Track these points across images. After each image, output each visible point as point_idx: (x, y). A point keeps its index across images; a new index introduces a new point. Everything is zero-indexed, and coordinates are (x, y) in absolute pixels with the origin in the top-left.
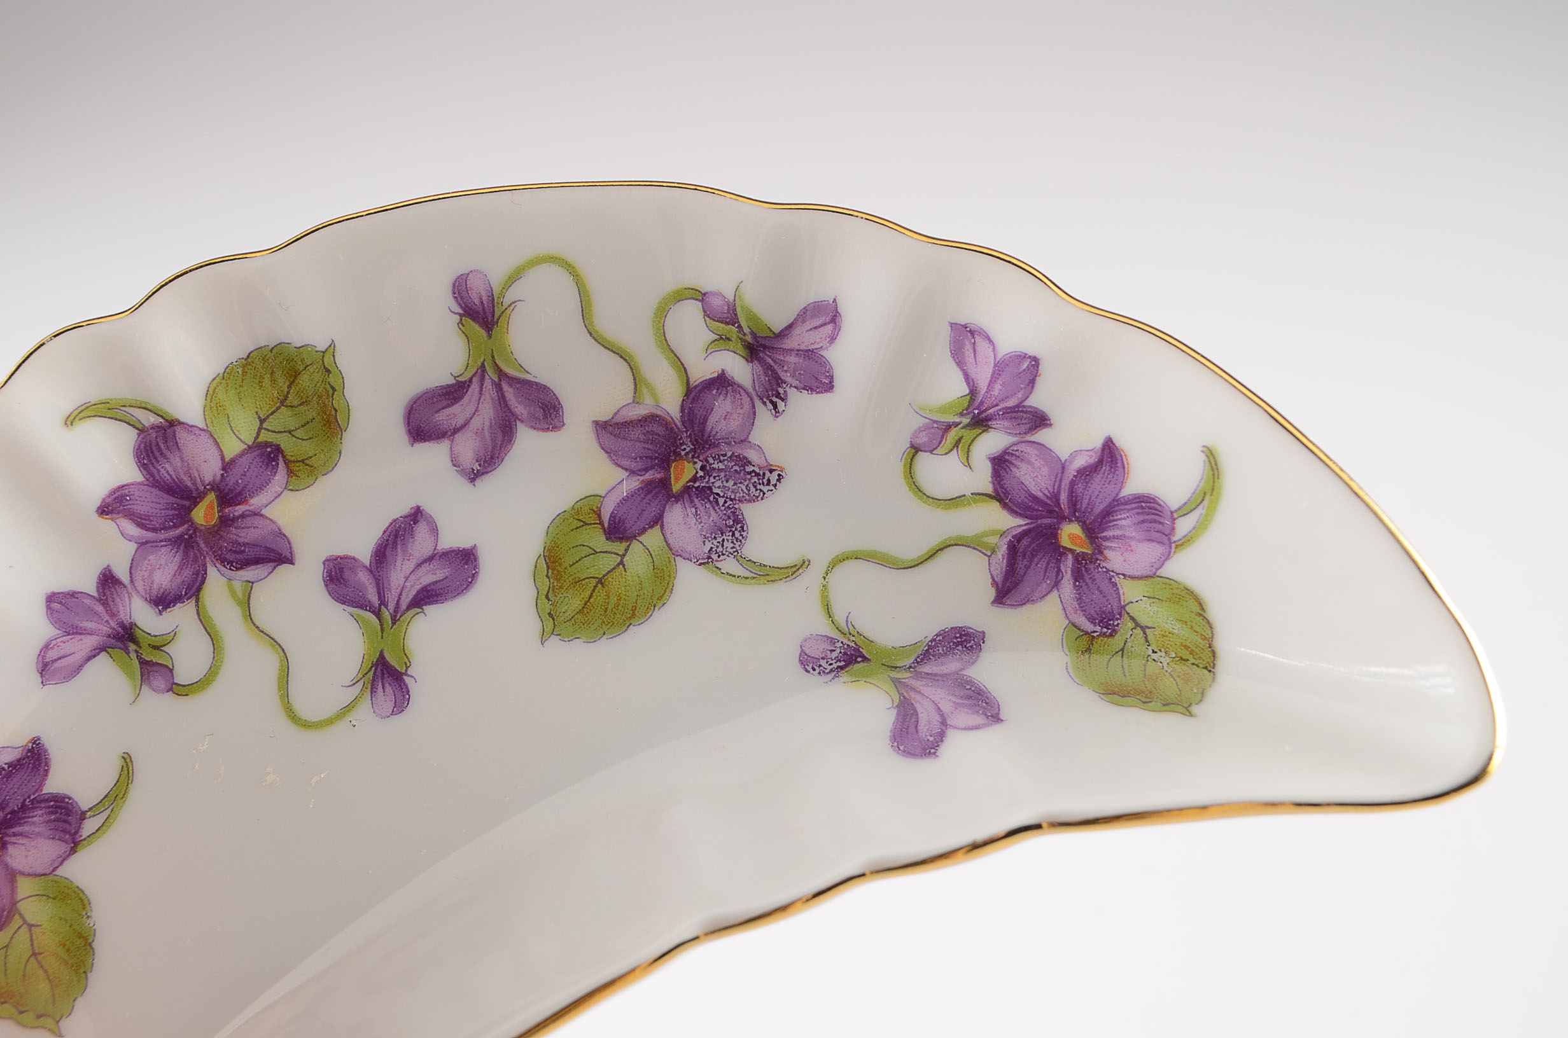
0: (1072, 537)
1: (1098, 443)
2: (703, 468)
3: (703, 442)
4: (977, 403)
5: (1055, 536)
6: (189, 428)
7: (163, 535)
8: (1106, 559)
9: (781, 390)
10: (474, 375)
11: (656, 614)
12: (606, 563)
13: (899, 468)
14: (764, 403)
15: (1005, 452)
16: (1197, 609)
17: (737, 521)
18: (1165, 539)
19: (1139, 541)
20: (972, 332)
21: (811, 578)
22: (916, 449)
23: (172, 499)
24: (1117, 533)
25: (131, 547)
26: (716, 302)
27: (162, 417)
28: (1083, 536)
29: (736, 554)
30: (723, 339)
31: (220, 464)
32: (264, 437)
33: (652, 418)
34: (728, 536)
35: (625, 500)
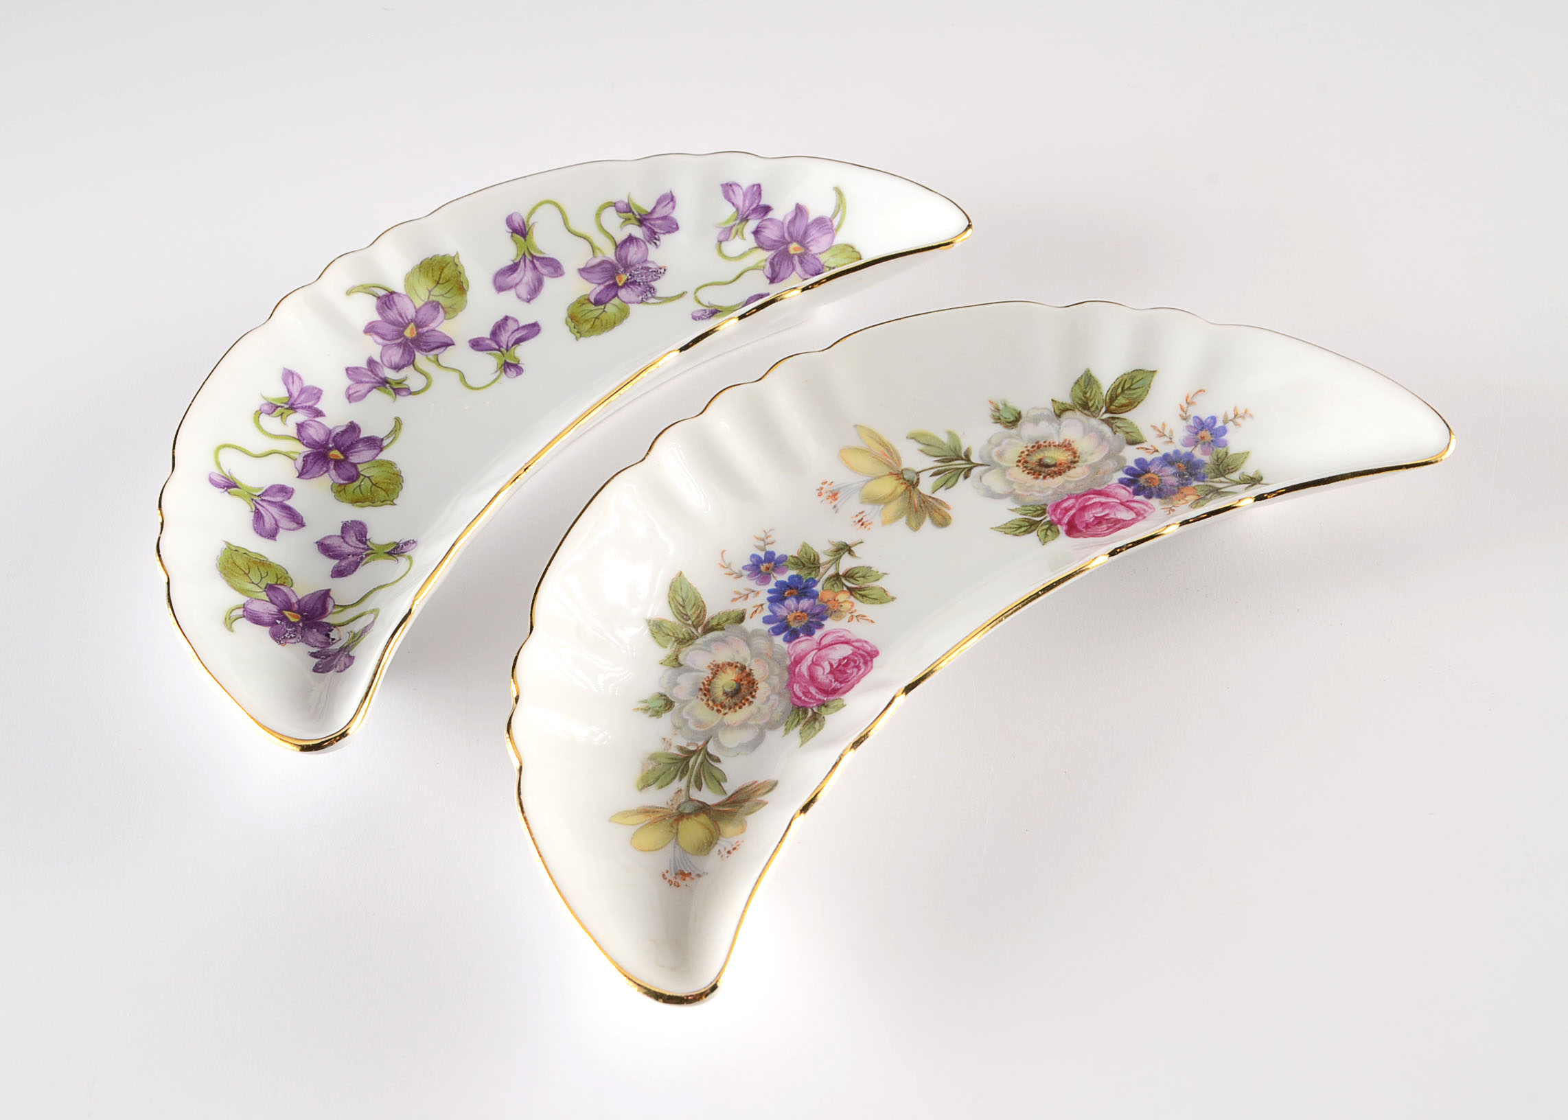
0: (795, 249)
1: (793, 208)
2: (630, 275)
3: (627, 267)
4: (740, 212)
5: (788, 252)
6: (399, 295)
7: (393, 342)
8: (810, 251)
9: (656, 236)
10: (521, 259)
11: (625, 321)
12: (596, 314)
13: (715, 252)
14: (651, 244)
15: (758, 227)
16: (851, 250)
17: (650, 288)
18: (831, 230)
19: (821, 237)
20: (731, 185)
21: (690, 296)
22: (720, 242)
23: (395, 328)
24: (812, 238)
25: (380, 348)
26: (620, 205)
27: (386, 290)
28: (799, 246)
29: (653, 297)
30: (627, 219)
31: (414, 310)
32: (432, 298)
33: (603, 262)
34: (648, 293)
35: (598, 294)
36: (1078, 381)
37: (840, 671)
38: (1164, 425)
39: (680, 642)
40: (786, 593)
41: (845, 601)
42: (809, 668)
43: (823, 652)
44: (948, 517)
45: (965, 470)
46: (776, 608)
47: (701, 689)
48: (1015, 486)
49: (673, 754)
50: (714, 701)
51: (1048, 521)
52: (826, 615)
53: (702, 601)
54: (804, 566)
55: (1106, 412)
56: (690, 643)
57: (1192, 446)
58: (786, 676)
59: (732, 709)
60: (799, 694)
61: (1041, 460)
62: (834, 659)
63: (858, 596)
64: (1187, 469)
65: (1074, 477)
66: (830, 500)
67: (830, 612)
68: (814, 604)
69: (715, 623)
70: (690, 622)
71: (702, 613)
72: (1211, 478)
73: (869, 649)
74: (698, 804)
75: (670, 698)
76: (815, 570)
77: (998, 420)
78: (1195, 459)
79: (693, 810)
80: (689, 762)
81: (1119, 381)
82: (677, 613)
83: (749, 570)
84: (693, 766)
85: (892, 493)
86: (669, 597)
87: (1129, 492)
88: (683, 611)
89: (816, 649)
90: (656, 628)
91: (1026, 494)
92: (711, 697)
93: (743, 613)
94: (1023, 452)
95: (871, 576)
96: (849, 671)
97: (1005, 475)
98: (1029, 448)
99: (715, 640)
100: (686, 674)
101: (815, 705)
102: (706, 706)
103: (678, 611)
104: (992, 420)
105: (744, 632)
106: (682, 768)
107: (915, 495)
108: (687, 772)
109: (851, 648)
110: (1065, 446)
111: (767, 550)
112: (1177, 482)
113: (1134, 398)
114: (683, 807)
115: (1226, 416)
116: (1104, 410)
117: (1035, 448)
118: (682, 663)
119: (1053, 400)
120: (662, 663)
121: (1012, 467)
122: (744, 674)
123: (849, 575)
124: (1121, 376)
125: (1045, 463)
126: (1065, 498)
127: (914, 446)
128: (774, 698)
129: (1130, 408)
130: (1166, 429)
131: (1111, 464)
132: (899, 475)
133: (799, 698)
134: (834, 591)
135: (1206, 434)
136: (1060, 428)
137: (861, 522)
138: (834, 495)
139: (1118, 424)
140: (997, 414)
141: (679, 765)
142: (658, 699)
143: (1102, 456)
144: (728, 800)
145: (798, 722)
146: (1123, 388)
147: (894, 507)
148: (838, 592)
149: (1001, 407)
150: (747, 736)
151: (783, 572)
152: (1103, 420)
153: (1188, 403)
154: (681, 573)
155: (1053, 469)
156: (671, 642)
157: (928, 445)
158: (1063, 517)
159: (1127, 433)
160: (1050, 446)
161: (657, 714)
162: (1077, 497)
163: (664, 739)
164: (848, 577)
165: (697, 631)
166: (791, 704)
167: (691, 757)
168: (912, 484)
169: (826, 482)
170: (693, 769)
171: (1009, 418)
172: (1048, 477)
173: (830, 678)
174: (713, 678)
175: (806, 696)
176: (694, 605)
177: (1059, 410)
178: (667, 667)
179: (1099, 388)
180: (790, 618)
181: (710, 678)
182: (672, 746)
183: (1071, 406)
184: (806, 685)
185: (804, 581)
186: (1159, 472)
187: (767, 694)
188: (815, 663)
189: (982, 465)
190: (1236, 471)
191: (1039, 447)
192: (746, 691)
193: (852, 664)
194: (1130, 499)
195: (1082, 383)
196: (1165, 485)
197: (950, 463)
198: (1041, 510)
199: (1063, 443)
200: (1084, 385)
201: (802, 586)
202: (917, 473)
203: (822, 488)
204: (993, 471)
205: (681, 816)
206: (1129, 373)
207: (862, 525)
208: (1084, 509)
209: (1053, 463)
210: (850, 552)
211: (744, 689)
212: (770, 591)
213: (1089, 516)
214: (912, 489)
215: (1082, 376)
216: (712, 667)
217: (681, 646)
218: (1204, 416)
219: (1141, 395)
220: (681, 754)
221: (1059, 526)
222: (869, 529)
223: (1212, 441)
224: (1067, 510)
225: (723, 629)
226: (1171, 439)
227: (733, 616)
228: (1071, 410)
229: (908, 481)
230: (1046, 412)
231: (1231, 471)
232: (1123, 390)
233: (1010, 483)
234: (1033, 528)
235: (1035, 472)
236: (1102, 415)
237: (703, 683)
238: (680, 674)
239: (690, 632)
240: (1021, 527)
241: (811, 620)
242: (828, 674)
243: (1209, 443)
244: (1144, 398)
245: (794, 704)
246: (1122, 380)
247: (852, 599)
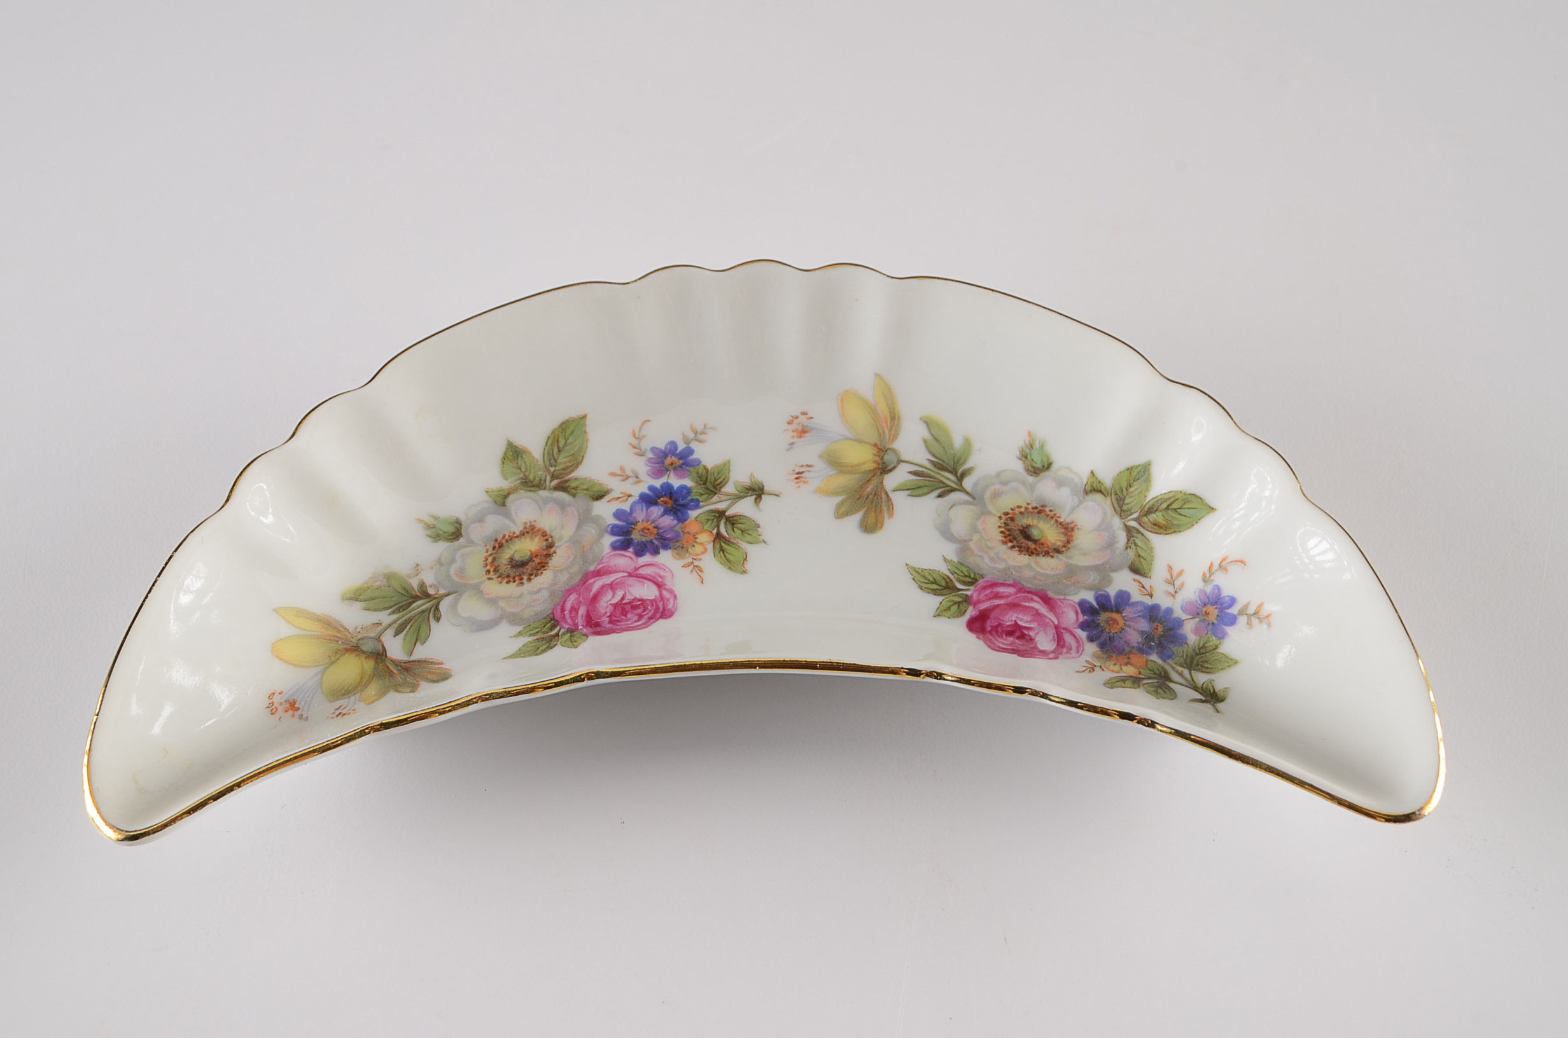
36: (1132, 468)
37: (624, 609)
38: (1181, 573)
39: (526, 482)
40: (662, 499)
41: (701, 544)
42: (603, 587)
43: (632, 580)
44: (880, 525)
45: (948, 488)
46: (638, 507)
47: (496, 540)
48: (975, 537)
49: (410, 584)
50: (494, 559)
51: (967, 596)
52: (671, 544)
53: (583, 457)
54: (705, 484)
55: (1135, 520)
56: (533, 489)
57: (1190, 614)
58: (577, 579)
59: (500, 579)
60: (568, 606)
61: (1028, 526)
62: (631, 594)
63: (718, 546)
64: (1162, 636)
65: (1040, 566)
66: (795, 434)
67: (678, 544)
68: (674, 527)
69: (573, 485)
70: (552, 469)
71: (571, 469)
72: (1176, 663)
73: (670, 606)
74: (381, 647)
75: (462, 530)
76: (709, 494)
77: (1024, 456)
78: (1180, 631)
79: (370, 650)
80: (414, 602)
81: (1171, 495)
82: (548, 453)
83: (655, 455)
84: (414, 609)
85: (857, 465)
86: (553, 432)
87: (1077, 619)
88: (555, 456)
89: (628, 572)
90: (513, 455)
91: (976, 551)
92: (496, 553)
93: (606, 492)
94: (1019, 507)
95: (750, 535)
96: (629, 616)
97: (978, 519)
98: (1030, 507)
99: (556, 501)
100: (501, 517)
101: (567, 627)
102: (483, 559)
103: (551, 452)
104: (1018, 454)
105: (588, 510)
106: (403, 603)
107: (874, 482)
108: (403, 610)
109: (657, 593)
110: (1066, 528)
111: (690, 445)
112: (1138, 643)
113: (1173, 524)
114: (365, 641)
115: (1246, 606)
116: (1135, 516)
117: (1036, 511)
118: (507, 504)
119: (1092, 472)
120: (487, 492)
121: (994, 515)
122: (545, 553)
123: (732, 521)
124: (1176, 492)
125: (1030, 533)
126: (1008, 582)
127: (922, 432)
128: (545, 594)
129: (1162, 531)
130: (1181, 577)
131: (1092, 578)
132: (881, 450)
133: (563, 610)
134: (703, 527)
135: (1213, 611)
136: (1078, 506)
137: (799, 476)
138: (803, 432)
139: (1137, 541)
140: (1027, 451)
141: (405, 598)
142: (451, 524)
143: (1092, 564)
144: (405, 663)
145: (537, 632)
146: (1168, 506)
147: (844, 480)
148: (706, 530)
149: (1037, 446)
150: (484, 613)
151: (681, 477)
152: (1126, 526)
153: (1220, 566)
154: (585, 417)
155: (1030, 544)
156: (517, 478)
157: (936, 439)
158: (983, 601)
159: (1139, 556)
160: (1052, 518)
161: (436, 537)
162: (1021, 589)
163: (418, 565)
164: (730, 521)
165: (551, 482)
166: (550, 611)
167: (421, 599)
168: (884, 469)
169: (806, 414)
170: (411, 612)
171: (1036, 463)
172: (1017, 549)
173: (608, 610)
174: (517, 537)
175: (571, 612)
176: (573, 454)
177: (1092, 486)
178: (490, 499)
179: (1147, 489)
180: (640, 526)
181: (515, 535)
182: (418, 577)
183: (1106, 490)
184: (583, 601)
185: (690, 498)
186: (1131, 619)
187: (542, 586)
188: (612, 586)
189: (967, 493)
190: (1209, 672)
191: (1039, 512)
192: (530, 569)
193: (639, 611)
194: (1071, 628)
195: (1134, 473)
196: (1121, 639)
197: (941, 472)
198: (973, 579)
199: (1068, 524)
200: (1135, 477)
201: (682, 502)
202: (900, 461)
203: (797, 417)
204: (973, 507)
205: (355, 649)
206: (1185, 494)
207: (797, 478)
208: (1014, 606)
209: (1037, 538)
210: (759, 498)
211: (529, 567)
212: (651, 488)
213: (1010, 618)
214: (879, 474)
215: (1139, 465)
216: (528, 525)
217: (522, 487)
218: (1226, 592)
219: (1182, 525)
220: (416, 589)
221: (971, 608)
222: (799, 487)
223: (1213, 624)
224: (997, 596)
225: (574, 496)
226: (1176, 592)
227: (596, 489)
228: (1103, 494)
229: (884, 463)
230: (1077, 480)
231: (1204, 670)
232: (1168, 508)
233: (974, 530)
234: (945, 592)
235: (1009, 535)
236: (1128, 521)
237: (504, 536)
238: (494, 513)
239: (543, 479)
240: (935, 582)
241: (654, 541)
242: (611, 604)
243: (1209, 624)
244: (1183, 531)
245: (553, 613)
246: (1174, 496)
247: (710, 546)
